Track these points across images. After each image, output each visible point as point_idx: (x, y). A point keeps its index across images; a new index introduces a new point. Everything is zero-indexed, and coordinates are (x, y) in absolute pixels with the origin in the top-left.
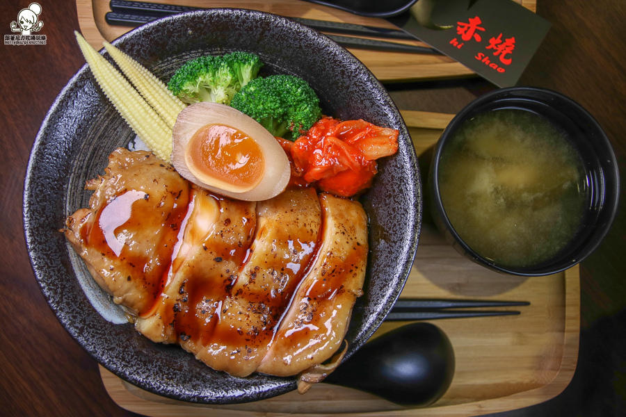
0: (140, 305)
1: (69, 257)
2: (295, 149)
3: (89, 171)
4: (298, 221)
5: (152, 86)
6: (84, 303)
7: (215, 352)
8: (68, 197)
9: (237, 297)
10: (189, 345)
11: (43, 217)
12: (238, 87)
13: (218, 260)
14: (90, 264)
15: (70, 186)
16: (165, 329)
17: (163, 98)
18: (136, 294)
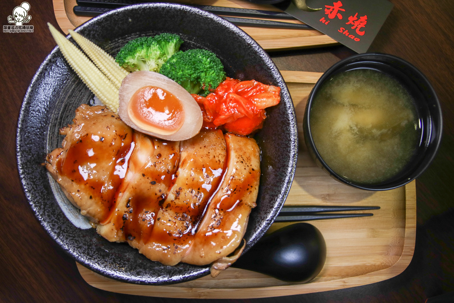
0: (100, 215)
1: (49, 183)
2: (206, 103)
3: (62, 121)
4: (210, 154)
5: (104, 60)
6: (60, 215)
7: (155, 249)
8: (48, 140)
9: (167, 209)
10: (134, 244)
11: (30, 155)
12: (165, 58)
13: (153, 183)
14: (63, 188)
15: (49, 133)
16: (117, 233)
17: (112, 68)
18: (94, 207)
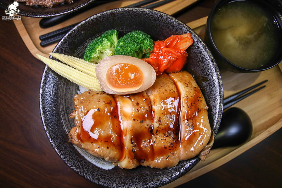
0: (117, 156)
1: (77, 151)
2: (151, 61)
3: (67, 111)
4: (167, 90)
5: (78, 62)
6: (94, 167)
7: (159, 161)
8: (64, 126)
9: (157, 134)
10: (146, 164)
11: (59, 139)
12: (114, 46)
13: (142, 122)
14: (88, 150)
15: (63, 121)
16: (133, 162)
17: (84, 65)
18: (113, 153)
